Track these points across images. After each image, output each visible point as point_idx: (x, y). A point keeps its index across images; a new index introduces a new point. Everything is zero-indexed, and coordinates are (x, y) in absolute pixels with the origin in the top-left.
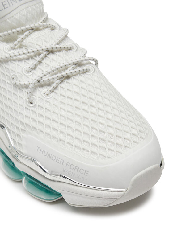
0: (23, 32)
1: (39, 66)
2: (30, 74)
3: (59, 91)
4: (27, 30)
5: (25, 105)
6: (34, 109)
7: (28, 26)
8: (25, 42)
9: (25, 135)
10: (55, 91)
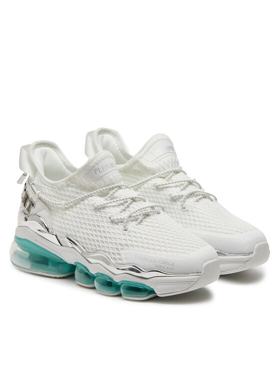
0: (113, 188)
1: (127, 209)
2: (122, 213)
3: (144, 223)
4: (116, 187)
5: (122, 233)
6: (129, 234)
7: (116, 185)
8: (115, 195)
9: (123, 251)
10: (141, 223)
